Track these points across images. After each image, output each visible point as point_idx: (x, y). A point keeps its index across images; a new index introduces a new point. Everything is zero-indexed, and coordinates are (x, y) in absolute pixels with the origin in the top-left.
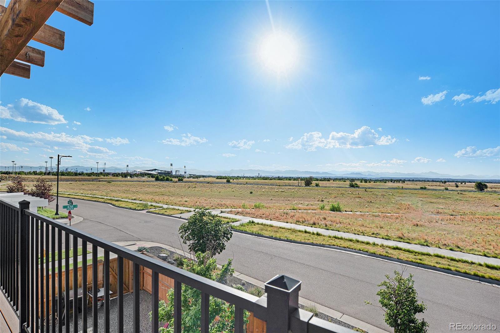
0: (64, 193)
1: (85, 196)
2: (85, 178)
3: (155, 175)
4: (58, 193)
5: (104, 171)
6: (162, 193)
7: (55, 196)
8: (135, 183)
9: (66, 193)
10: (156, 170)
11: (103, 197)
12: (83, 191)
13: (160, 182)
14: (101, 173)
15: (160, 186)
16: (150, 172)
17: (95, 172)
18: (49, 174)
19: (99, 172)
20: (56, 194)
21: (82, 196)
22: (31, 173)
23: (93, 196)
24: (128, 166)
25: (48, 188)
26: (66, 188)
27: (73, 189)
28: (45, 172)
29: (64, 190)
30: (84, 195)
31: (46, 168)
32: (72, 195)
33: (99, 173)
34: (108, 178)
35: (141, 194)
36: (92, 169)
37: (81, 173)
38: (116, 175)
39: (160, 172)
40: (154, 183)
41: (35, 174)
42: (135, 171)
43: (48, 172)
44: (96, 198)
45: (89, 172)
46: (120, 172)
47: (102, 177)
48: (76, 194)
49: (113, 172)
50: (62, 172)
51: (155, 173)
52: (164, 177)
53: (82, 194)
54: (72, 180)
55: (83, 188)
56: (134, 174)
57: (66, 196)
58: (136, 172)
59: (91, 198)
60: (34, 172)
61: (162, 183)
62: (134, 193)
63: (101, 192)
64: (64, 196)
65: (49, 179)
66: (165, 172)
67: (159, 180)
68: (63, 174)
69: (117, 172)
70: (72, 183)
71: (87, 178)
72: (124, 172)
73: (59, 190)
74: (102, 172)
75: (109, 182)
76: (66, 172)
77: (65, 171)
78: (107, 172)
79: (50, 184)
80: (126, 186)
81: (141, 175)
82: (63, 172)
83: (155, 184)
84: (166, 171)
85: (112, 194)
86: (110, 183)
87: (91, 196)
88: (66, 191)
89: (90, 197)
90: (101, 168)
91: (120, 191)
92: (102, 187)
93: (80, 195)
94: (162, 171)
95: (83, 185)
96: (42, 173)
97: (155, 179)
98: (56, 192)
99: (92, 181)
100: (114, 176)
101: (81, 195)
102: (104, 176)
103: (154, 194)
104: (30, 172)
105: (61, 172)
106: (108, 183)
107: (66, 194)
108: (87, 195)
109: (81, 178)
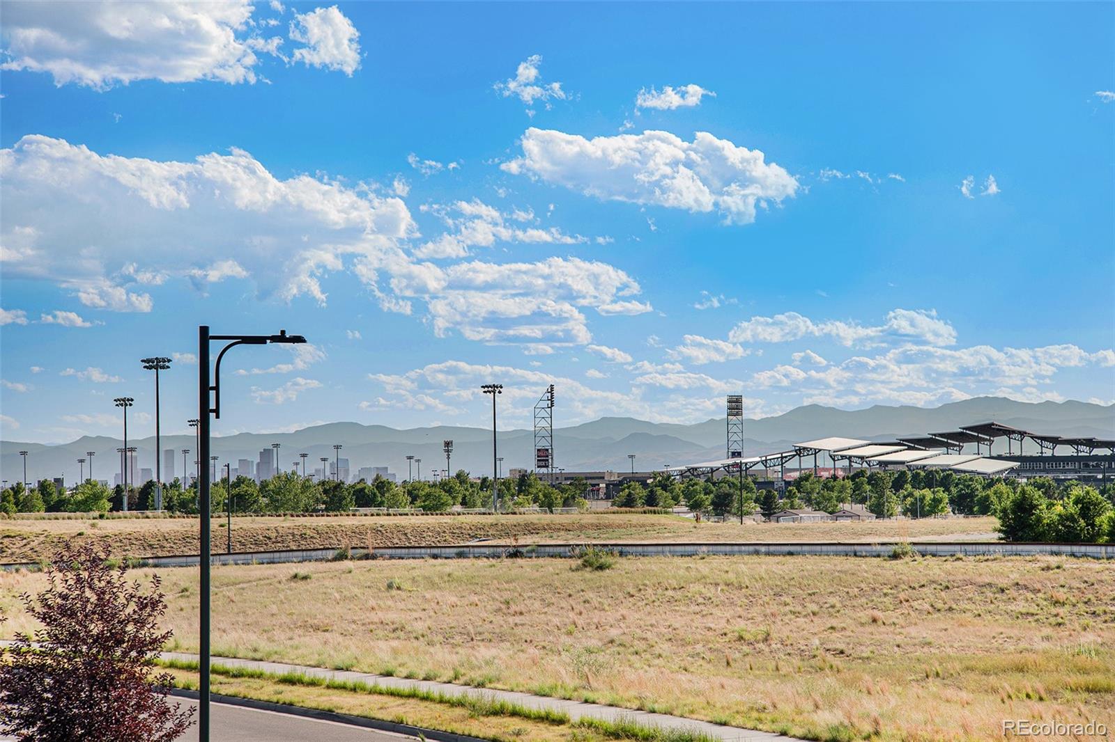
0: (252, 667)
1: (412, 696)
2: (401, 530)
3: (990, 482)
4: (204, 669)
5: (544, 457)
6: (1084, 671)
7: (186, 692)
8: (810, 564)
9: (266, 668)
10: (990, 431)
11: (554, 706)
12: (395, 651)
13: (1053, 561)
14: (523, 483)
15: (1061, 595)
16: (937, 459)
17: (474, 475)
18: (142, 500)
19: (504, 473)
20: (194, 679)
21: (392, 694)
22: (21, 497)
23: (472, 694)
24: (735, 405)
25: (130, 628)
26: (267, 622)
27: (317, 629)
28: (119, 489)
29: (253, 638)
30: (405, 686)
31: (126, 450)
32: (313, 684)
33: (506, 484)
34: (582, 528)
35: (883, 683)
36: (448, 444)
37: (369, 483)
38: (640, 492)
39: (1031, 449)
40: (994, 566)
41: (49, 510)
42: (800, 452)
43: (138, 483)
44: (499, 712)
45: (431, 471)
46: (676, 468)
47: (532, 514)
48: (340, 678)
49: (614, 465)
50: (233, 479)
51: (991, 467)
52: (1087, 509)
53: (389, 674)
54: (304, 548)
55: (391, 616)
56: (798, 483)
57: (267, 692)
58: (808, 462)
59: (458, 711)
60: (43, 487)
61: (1069, 563)
62: (812, 663)
63: (532, 650)
64: (254, 695)
65: (144, 542)
66: (1084, 451)
67: (1038, 539)
68: (239, 502)
69: (649, 463)
70: (305, 578)
71: (419, 532)
72: (705, 465)
73: (214, 636)
74: (530, 466)
75: (593, 561)
76: (264, 485)
77: (252, 474)
78: (569, 469)
79: (147, 591)
80: (736, 595)
81: (857, 487)
82: (240, 481)
83: (1003, 583)
84: (1091, 443)
85: (631, 675)
86: (601, 568)
87: (454, 691)
88: (264, 646)
89: (452, 704)
90: (518, 435)
91: (684, 643)
92: (537, 604)
93: (370, 682)
94: (1055, 441)
95: (390, 586)
96: (96, 497)
97: (995, 522)
98: (195, 659)
99: (460, 555)
100: (629, 503)
101: (384, 683)
102: (548, 505)
103: (1006, 683)
104: (17, 490)
105: (226, 481)
106: (587, 574)
107: (271, 677)
108: (423, 687)
109: (376, 531)
